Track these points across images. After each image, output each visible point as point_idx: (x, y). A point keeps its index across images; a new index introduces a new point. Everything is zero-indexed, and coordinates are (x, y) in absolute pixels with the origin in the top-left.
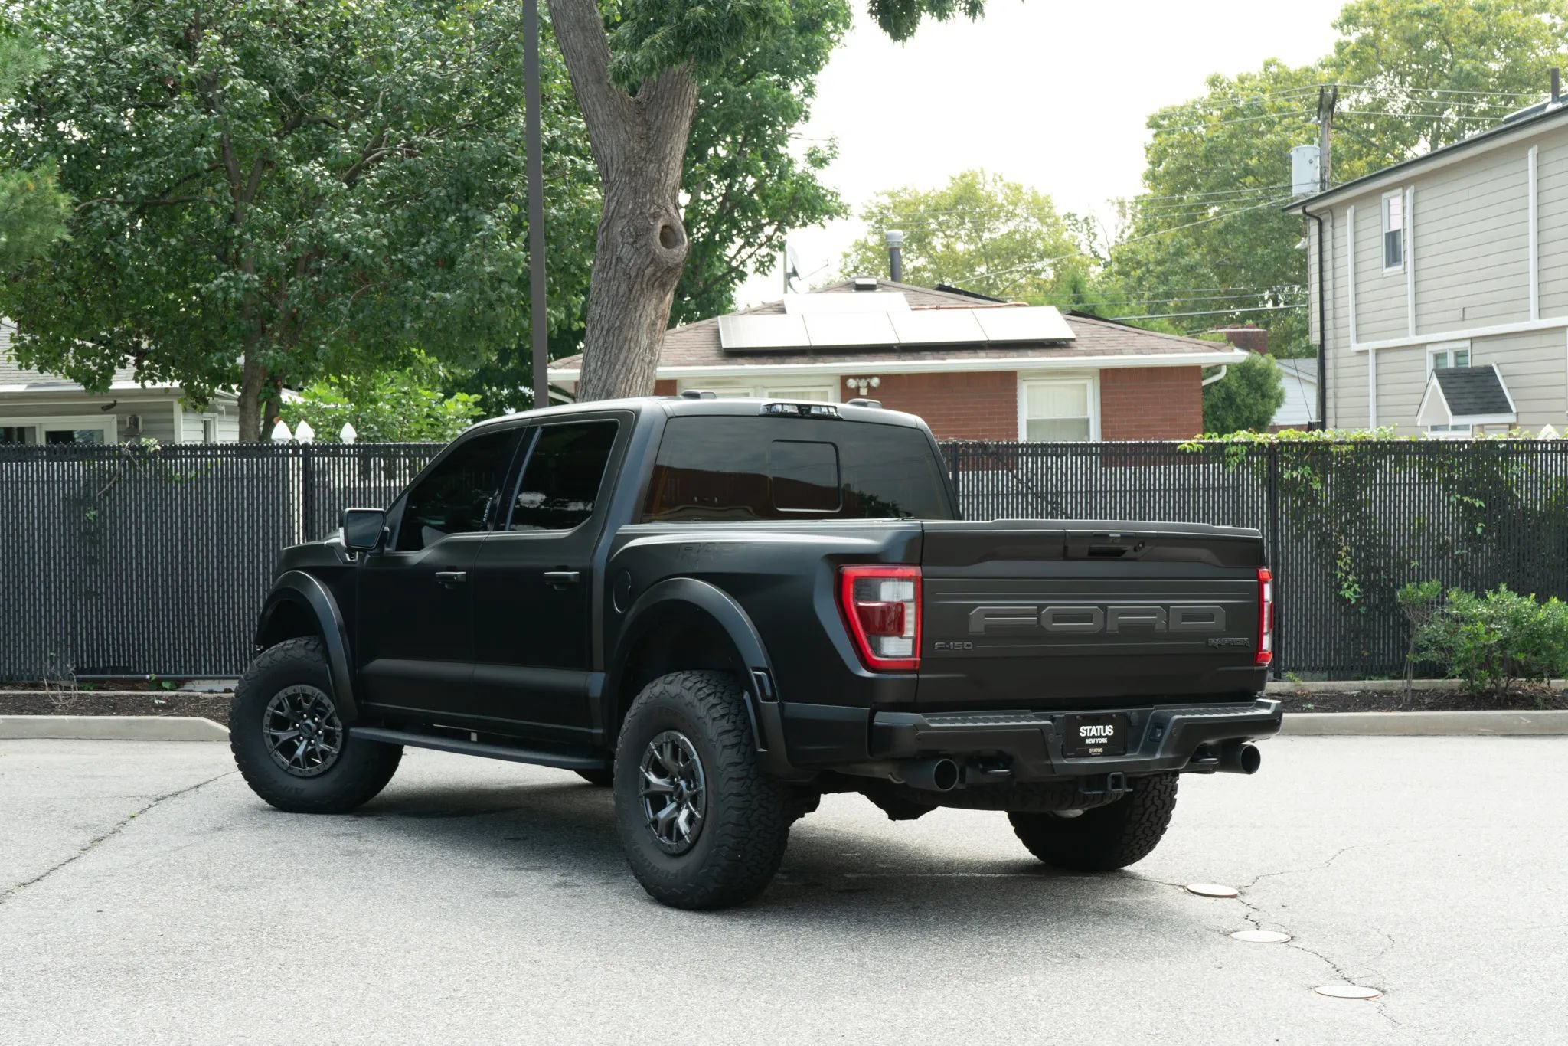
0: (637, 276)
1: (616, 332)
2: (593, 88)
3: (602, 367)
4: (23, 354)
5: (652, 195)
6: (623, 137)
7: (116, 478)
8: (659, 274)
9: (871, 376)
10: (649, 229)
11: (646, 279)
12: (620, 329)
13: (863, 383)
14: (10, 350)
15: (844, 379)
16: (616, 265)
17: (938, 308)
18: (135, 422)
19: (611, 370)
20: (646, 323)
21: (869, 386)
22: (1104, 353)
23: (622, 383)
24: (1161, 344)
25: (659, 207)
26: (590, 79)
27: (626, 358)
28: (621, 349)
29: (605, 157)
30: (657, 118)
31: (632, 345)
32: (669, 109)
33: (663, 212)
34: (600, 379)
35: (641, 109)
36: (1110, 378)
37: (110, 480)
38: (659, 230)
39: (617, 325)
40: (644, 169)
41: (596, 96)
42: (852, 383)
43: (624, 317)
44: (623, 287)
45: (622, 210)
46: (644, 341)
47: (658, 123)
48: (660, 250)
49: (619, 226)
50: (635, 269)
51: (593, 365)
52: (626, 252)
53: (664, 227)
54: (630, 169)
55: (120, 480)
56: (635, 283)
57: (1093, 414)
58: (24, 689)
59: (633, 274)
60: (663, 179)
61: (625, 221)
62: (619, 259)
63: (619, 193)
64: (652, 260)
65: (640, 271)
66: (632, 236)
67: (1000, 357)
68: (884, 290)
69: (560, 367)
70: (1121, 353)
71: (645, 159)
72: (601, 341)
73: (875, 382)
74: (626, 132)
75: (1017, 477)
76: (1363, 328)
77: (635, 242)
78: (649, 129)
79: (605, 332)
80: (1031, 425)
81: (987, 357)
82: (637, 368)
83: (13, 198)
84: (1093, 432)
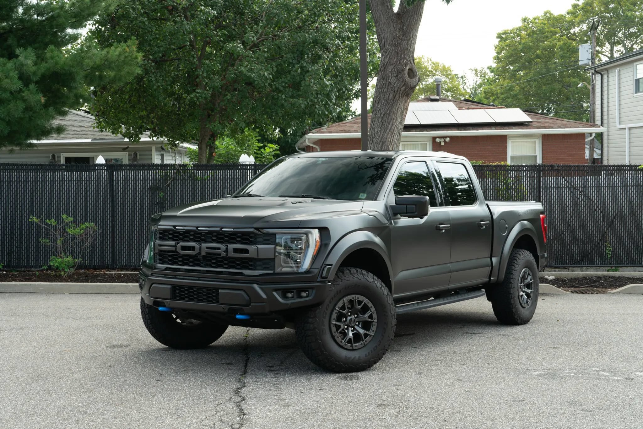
0: (397, 91)
1: (388, 115)
2: (380, 7)
3: (381, 131)
5: (404, 55)
6: (392, 29)
7: (172, 179)
8: (407, 90)
9: (446, 137)
10: (403, 70)
11: (401, 92)
12: (389, 114)
13: (442, 140)
14: (94, 124)
15: (434, 138)
16: (388, 86)
17: (468, 109)
18: (136, 155)
19: (385, 132)
20: (400, 111)
21: (445, 141)
22: (545, 128)
23: (389, 138)
24: (568, 124)
25: (407, 60)
26: (379, 3)
27: (391, 128)
28: (389, 123)
29: (384, 38)
30: (407, 21)
31: (394, 121)
32: (412, 17)
33: (409, 63)
34: (379, 136)
35: (399, 16)
36: (545, 138)
37: (169, 180)
38: (407, 70)
39: (388, 112)
40: (401, 44)
41: (381, 11)
42: (438, 140)
43: (391, 109)
44: (391, 95)
45: (392, 62)
46: (399, 120)
47: (407, 23)
48: (407, 79)
49: (390, 68)
50: (397, 88)
51: (376, 130)
52: (393, 80)
53: (409, 69)
54: (395, 44)
55: (174, 180)
56: (397, 94)
57: (539, 153)
58: (131, 271)
59: (396, 90)
60: (409, 48)
61: (392, 67)
62: (390, 83)
63: (390, 54)
64: (405, 83)
65: (399, 89)
66: (395, 73)
67: (501, 129)
68: (442, 101)
69: (315, 133)
70: (552, 128)
71: (402, 39)
72: (380, 120)
73: (448, 140)
74: (394, 27)
75: (567, 180)
76: (622, 119)
77: (397, 76)
78: (403, 26)
79: (382, 115)
80: (513, 158)
81: (496, 129)
82: (396, 131)
83: (120, 55)
84: (539, 161)
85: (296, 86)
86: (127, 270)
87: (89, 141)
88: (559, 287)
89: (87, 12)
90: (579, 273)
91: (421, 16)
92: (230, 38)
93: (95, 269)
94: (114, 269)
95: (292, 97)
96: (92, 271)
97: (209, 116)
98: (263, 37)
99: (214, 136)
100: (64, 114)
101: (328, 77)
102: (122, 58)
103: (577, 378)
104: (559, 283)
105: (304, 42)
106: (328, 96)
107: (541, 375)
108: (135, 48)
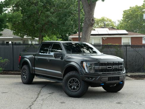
1: (86, 31)
2: (84, 3)
4: (14, 34)
5: (91, 15)
7: (29, 48)
8: (92, 24)
10: (90, 19)
15: (102, 38)
17: (112, 30)
18: (24, 41)
19: (85, 36)
20: (90, 30)
22: (132, 35)
24: (138, 34)
28: (87, 33)
29: (85, 11)
33: (92, 17)
35: (90, 5)
36: (132, 38)
40: (90, 12)
42: (103, 38)
44: (87, 26)
46: (89, 32)
47: (92, 7)
48: (92, 22)
49: (87, 19)
52: (88, 22)
53: (92, 19)
54: (88, 12)
56: (89, 26)
57: (130, 42)
60: (92, 13)
65: (89, 24)
68: (105, 28)
69: (71, 36)
70: (134, 35)
73: (106, 38)
74: (88, 8)
75: (134, 49)
80: (123, 43)
81: (119, 35)
82: (88, 36)
83: (16, 15)
84: (130, 44)
85: (64, 23)
86: (17, 72)
87: (12, 37)
88: (131, 78)
89: (8, 4)
90: (137, 74)
91: (95, 5)
92: (47, 11)
93: (8, 71)
94: (13, 71)
95: (63, 26)
96: (7, 72)
97: (42, 31)
98: (56, 11)
99: (43, 37)
100: (2, 30)
101: (72, 21)
102: (17, 15)
103: (126, 104)
104: (132, 77)
105: (66, 12)
106: (72, 26)
107: (116, 103)
108: (20, 13)
